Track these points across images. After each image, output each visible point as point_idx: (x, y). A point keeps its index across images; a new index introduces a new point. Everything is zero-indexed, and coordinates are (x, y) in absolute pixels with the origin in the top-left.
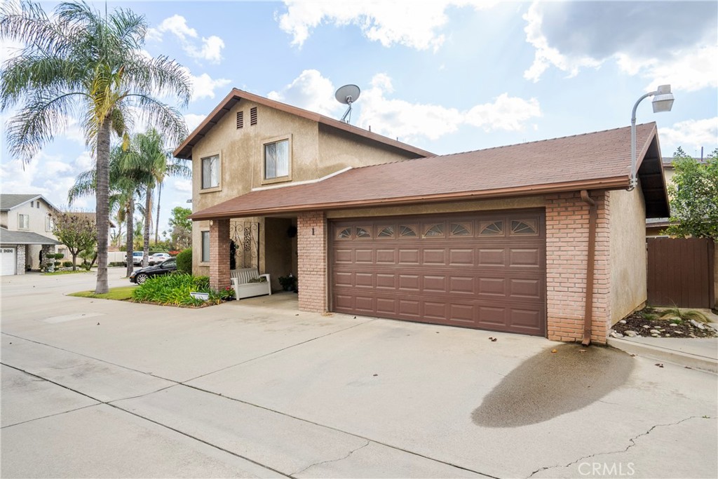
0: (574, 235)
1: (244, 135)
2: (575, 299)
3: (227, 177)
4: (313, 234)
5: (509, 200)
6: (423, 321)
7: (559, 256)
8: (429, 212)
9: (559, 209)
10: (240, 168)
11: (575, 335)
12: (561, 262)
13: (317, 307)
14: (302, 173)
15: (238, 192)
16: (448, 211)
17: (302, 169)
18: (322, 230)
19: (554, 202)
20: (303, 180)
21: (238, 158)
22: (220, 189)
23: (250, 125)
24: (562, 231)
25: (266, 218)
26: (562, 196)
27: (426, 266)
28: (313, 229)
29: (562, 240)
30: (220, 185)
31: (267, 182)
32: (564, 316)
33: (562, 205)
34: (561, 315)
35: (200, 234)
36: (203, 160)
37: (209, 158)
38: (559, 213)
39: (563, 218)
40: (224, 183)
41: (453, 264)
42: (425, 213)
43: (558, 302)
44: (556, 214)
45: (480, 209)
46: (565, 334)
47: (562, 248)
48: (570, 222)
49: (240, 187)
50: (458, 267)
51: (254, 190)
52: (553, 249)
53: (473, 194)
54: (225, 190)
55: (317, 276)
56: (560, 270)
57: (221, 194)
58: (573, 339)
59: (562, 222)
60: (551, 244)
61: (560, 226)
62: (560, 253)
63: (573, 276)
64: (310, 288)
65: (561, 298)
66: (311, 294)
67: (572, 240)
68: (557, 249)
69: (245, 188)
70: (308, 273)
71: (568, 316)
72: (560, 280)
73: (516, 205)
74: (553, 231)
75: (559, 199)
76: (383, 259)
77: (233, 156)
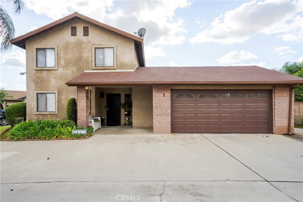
0: (284, 99)
1: (78, 40)
2: (284, 120)
3: (62, 62)
4: (164, 96)
5: (259, 86)
6: (220, 132)
7: (280, 106)
8: (226, 89)
9: (280, 90)
10: (73, 58)
11: (284, 132)
12: (280, 108)
13: (166, 131)
14: (123, 66)
15: (73, 72)
16: (234, 89)
17: (123, 64)
18: (170, 94)
19: (278, 87)
20: (124, 69)
21: (72, 52)
22: (56, 68)
23: (83, 35)
24: (281, 97)
25: (95, 87)
26: (281, 86)
27: (222, 110)
28: (164, 94)
29: (280, 100)
30: (56, 66)
31: (96, 68)
32: (281, 126)
33: (280, 89)
34: (280, 126)
35: (36, 95)
36: (38, 49)
37: (44, 49)
38: (280, 91)
39: (281, 93)
40: (59, 65)
41: (234, 109)
42: (224, 89)
43: (279, 121)
44: (279, 92)
45: (248, 88)
46: (281, 132)
47: (280, 103)
48: (283, 94)
49: (74, 69)
50: (237, 110)
51: (86, 71)
52: (277, 103)
53: (239, 82)
54: (60, 70)
55: (166, 116)
56: (280, 111)
57: (56, 72)
58: (284, 133)
59: (281, 94)
60: (277, 102)
61: (280, 96)
62: (280, 105)
63: (284, 112)
64: (162, 122)
65: (280, 120)
66: (162, 125)
67: (284, 100)
68: (279, 103)
69: (78, 70)
70: (160, 115)
71: (282, 126)
72: (280, 114)
73: (262, 88)
74: (278, 97)
75: (280, 86)
76: (201, 108)
77: (68, 51)
